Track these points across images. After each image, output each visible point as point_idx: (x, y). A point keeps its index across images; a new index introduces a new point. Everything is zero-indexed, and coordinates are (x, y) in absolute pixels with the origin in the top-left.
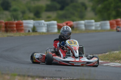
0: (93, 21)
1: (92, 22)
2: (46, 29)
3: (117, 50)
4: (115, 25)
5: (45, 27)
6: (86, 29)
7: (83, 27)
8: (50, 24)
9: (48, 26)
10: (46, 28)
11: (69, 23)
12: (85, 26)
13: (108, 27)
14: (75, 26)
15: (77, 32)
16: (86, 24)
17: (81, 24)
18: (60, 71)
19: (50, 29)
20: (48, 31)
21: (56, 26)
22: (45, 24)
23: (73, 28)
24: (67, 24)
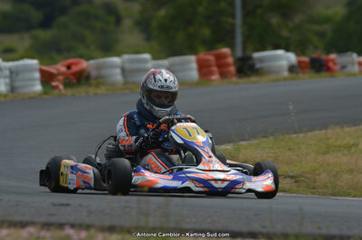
0: (147, 56)
1: (145, 61)
2: (6, 84)
3: (230, 142)
4: (215, 69)
5: (5, 77)
6: (126, 83)
7: (117, 76)
8: (17, 67)
9: (13, 73)
10: (8, 80)
11: (76, 64)
12: (123, 70)
13: (194, 74)
14: (94, 73)
15: (102, 90)
16: (127, 66)
17: (113, 66)
18: (68, 205)
19: (17, 84)
20: (13, 89)
21: (37, 75)
22: (5, 68)
23: (88, 78)
24: (69, 67)
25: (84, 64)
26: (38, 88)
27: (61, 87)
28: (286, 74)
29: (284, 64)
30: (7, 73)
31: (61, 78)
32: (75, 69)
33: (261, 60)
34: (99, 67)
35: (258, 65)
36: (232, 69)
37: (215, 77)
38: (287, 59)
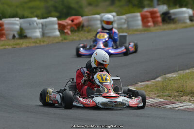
0: (114, 14)
2: (40, 32)
4: (150, 19)
5: (40, 28)
7: (99, 25)
8: (46, 22)
9: (44, 26)
10: (41, 30)
11: (76, 19)
14: (86, 24)
17: (97, 20)
19: (46, 32)
20: (43, 34)
21: (57, 26)
22: (39, 23)
23: (83, 26)
24: (72, 21)
25: (81, 19)
26: (57, 33)
27: (69, 32)
28: (188, 21)
29: (187, 15)
30: (40, 25)
31: (69, 27)
32: (76, 22)
33: (175, 14)
34: (89, 21)
35: (173, 17)
36: (159, 19)
37: (151, 24)
38: (188, 13)
